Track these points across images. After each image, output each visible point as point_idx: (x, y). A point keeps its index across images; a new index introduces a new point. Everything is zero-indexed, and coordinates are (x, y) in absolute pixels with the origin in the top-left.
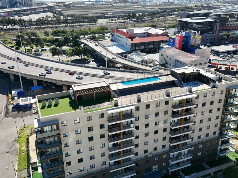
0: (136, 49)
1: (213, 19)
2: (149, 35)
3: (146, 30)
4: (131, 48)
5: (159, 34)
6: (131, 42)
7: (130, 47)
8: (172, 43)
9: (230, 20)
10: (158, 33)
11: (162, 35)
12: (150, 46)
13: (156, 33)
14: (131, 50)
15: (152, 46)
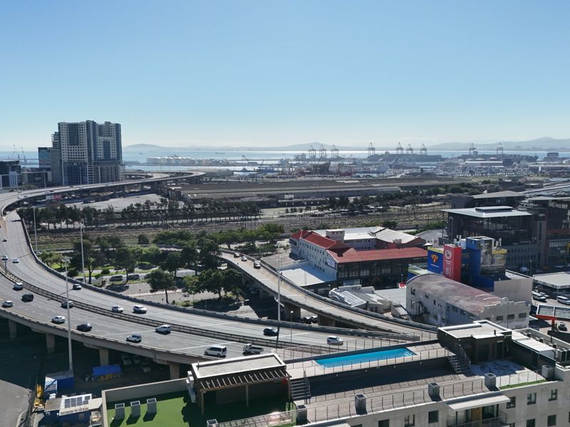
0: (351, 276)
1: (528, 210)
2: (379, 245)
3: (373, 233)
4: (337, 273)
5: (402, 242)
6: (339, 260)
7: (336, 271)
8: (435, 264)
10: (401, 240)
11: (410, 244)
12: (383, 271)
13: (397, 240)
14: (337, 278)
15: (389, 270)
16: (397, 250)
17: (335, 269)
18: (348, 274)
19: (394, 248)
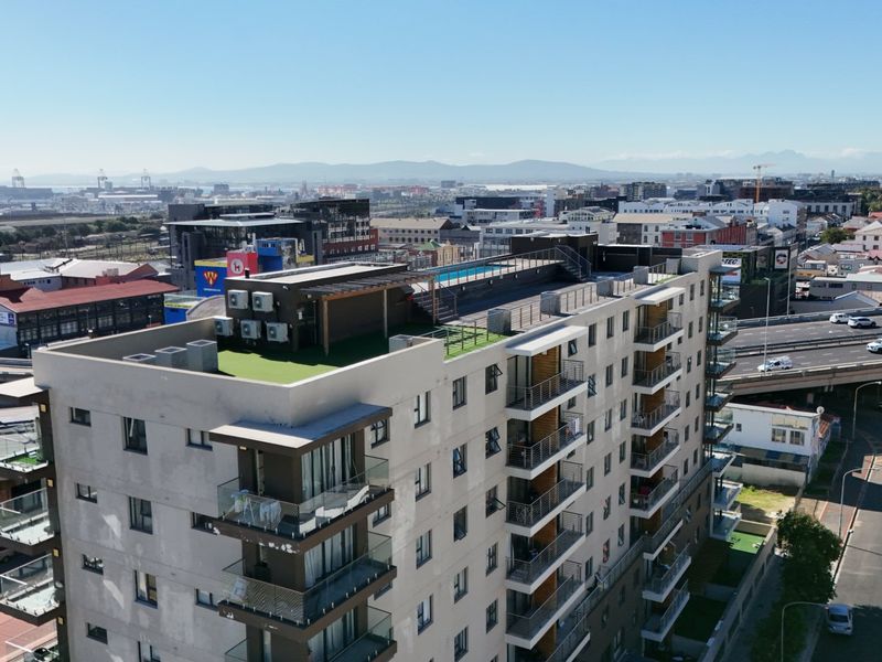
0: (43, 335)
2: (68, 283)
3: (52, 269)
4: (18, 334)
5: (120, 274)
6: (16, 308)
7: (16, 329)
8: (213, 287)
9: (331, 230)
10: (117, 270)
11: (133, 276)
12: (100, 321)
13: (109, 270)
14: (18, 342)
15: (110, 320)
16: (116, 285)
17: (11, 325)
18: (39, 333)
19: (107, 283)
